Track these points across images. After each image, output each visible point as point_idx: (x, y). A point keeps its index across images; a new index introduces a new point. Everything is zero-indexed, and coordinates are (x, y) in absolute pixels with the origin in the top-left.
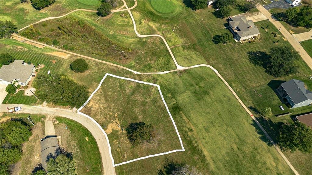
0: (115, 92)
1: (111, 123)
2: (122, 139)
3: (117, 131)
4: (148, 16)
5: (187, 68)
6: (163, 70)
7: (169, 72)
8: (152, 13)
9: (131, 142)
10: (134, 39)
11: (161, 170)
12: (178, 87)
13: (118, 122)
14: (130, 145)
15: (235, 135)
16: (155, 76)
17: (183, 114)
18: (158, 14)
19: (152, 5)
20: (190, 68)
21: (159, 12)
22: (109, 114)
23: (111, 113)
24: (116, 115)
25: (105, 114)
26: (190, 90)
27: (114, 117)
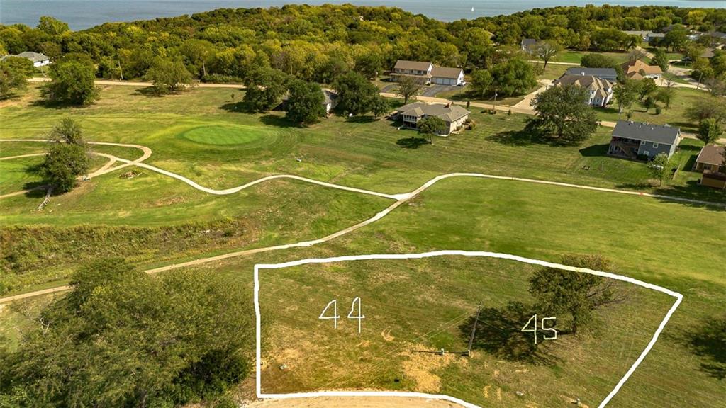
0: (304, 300)
1: (405, 362)
2: (496, 372)
3: (453, 368)
4: (205, 159)
5: (416, 192)
6: (371, 214)
7: (387, 211)
8: (212, 152)
9: (532, 362)
10: (214, 202)
11: (704, 366)
12: (450, 220)
13: (421, 347)
14: (543, 371)
15: (678, 227)
16: (367, 229)
17: (537, 250)
18: (232, 149)
19: (197, 141)
20: (421, 189)
21: (231, 145)
22: (360, 347)
23: (367, 343)
24: (390, 338)
25: (349, 355)
26: (481, 214)
27: (389, 344)
